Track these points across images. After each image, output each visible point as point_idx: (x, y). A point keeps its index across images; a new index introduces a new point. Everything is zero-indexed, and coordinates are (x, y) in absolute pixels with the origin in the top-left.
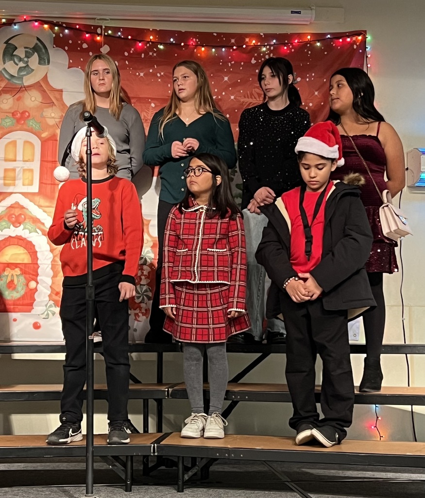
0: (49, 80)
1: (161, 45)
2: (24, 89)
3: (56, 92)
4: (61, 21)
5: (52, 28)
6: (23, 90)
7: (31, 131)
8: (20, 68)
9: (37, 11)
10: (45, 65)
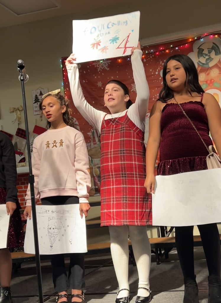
5: (219, 36)
6: (210, 69)
7: (216, 88)
10: (219, 55)
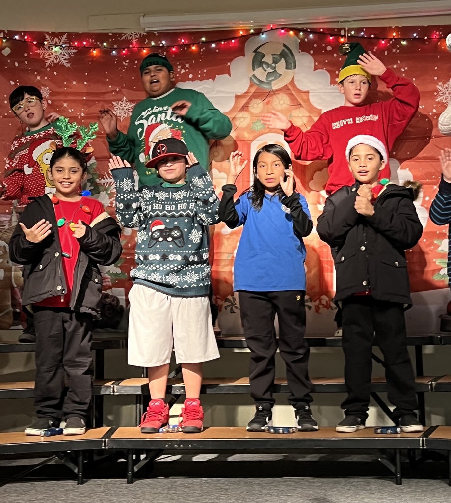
0: (296, 83)
1: (404, 41)
2: (273, 93)
3: (302, 94)
4: (305, 26)
5: (297, 34)
6: (272, 95)
8: (269, 73)
9: (282, 20)
10: (292, 69)
